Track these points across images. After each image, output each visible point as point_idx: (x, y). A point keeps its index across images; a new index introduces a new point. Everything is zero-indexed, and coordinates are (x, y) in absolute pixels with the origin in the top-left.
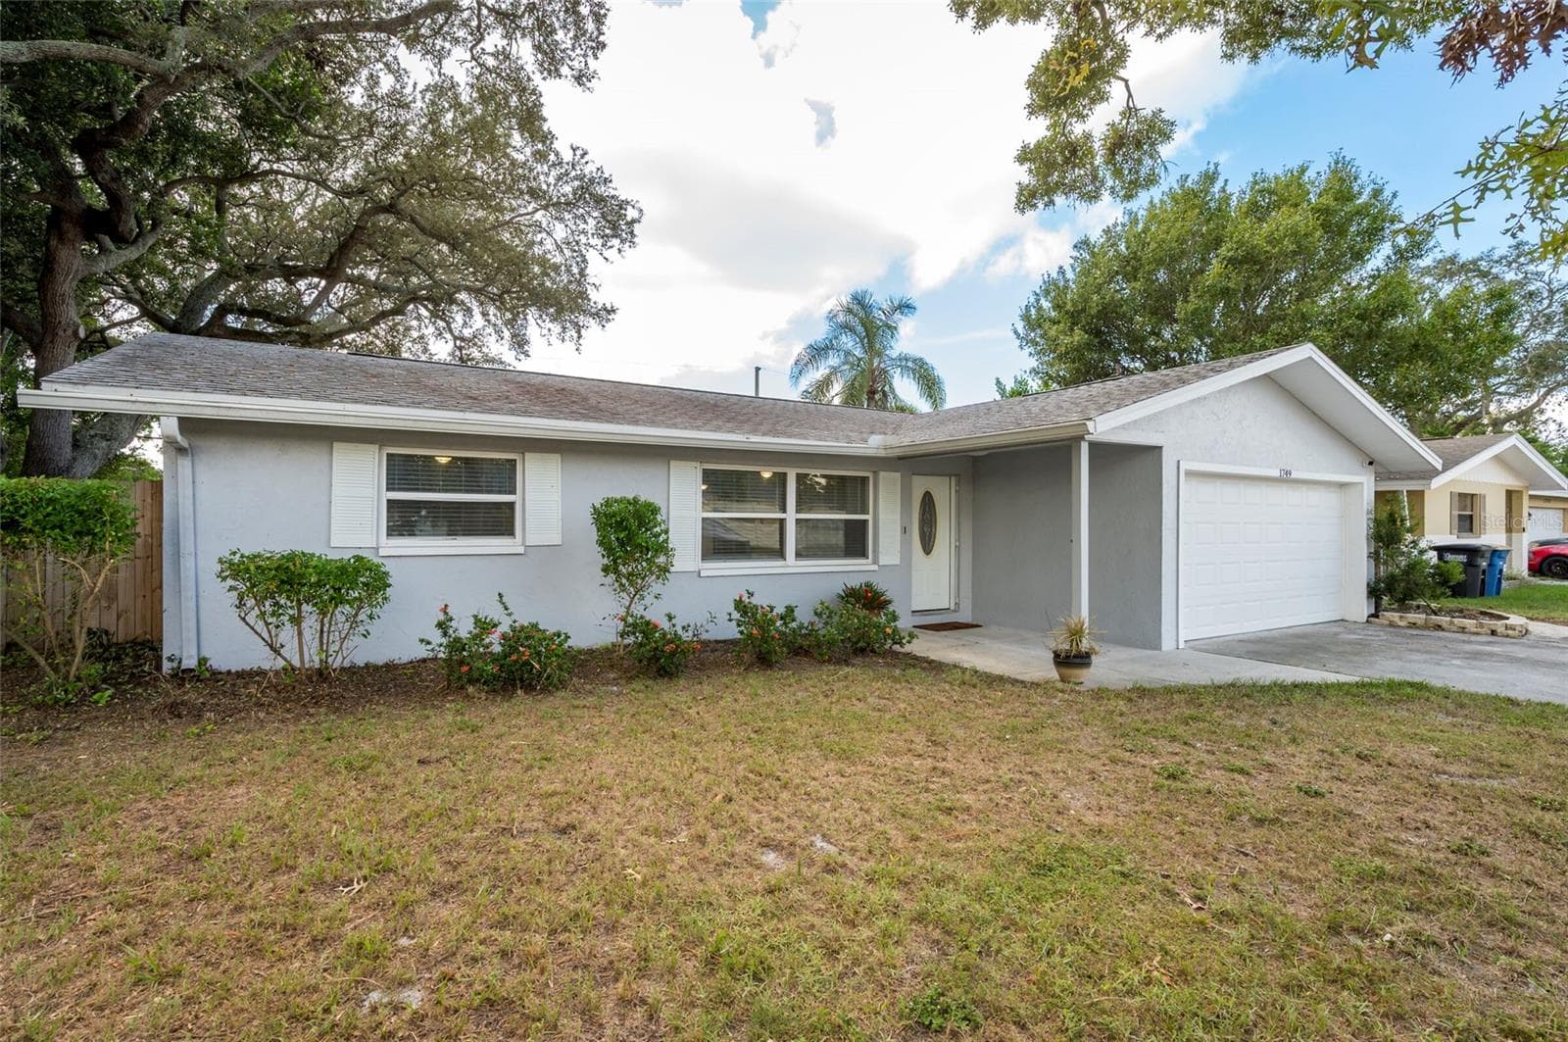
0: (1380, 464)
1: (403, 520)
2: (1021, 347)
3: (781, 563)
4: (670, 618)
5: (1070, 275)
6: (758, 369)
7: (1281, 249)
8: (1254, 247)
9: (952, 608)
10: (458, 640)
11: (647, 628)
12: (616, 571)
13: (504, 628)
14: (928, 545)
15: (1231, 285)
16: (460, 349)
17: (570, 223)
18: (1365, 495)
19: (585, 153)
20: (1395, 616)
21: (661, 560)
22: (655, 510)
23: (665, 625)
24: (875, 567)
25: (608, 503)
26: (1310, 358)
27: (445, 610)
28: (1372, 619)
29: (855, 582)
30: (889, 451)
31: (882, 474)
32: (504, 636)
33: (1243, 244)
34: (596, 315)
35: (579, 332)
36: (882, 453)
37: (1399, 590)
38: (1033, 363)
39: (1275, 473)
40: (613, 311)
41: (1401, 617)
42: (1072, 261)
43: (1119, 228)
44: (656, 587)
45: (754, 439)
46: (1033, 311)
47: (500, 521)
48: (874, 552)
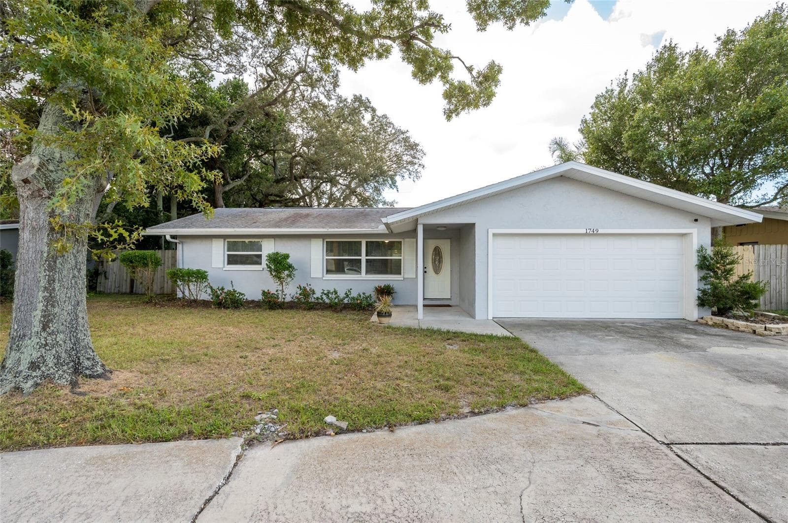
3: (357, 275)
14: (437, 270)
18: (695, 240)
26: (572, 168)
28: (699, 320)
31: (406, 240)
39: (584, 231)
41: (712, 319)
48: (403, 272)
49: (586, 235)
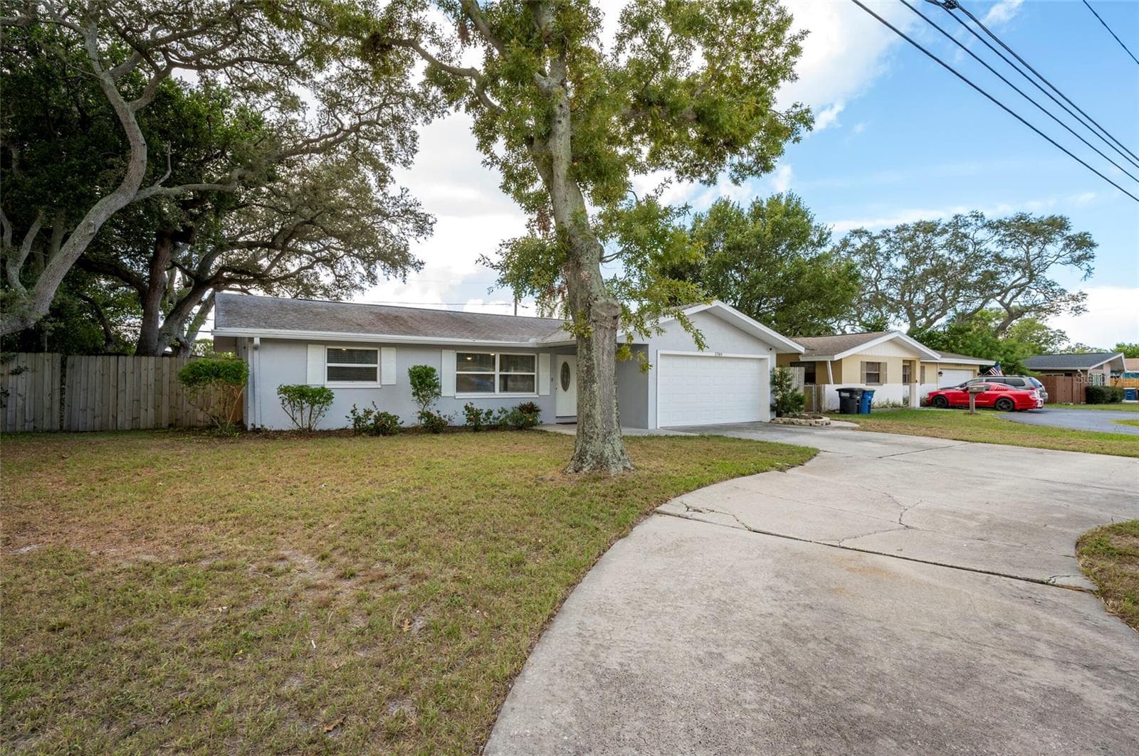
0: (778, 349)
1: (334, 374)
3: (493, 393)
4: (438, 412)
10: (358, 417)
11: (429, 415)
12: (418, 395)
13: (375, 413)
14: (565, 386)
16: (338, 281)
17: (400, 224)
18: (769, 364)
19: (408, 190)
20: (778, 419)
21: (437, 390)
22: (434, 370)
23: (436, 415)
24: (538, 396)
25: (415, 368)
26: (718, 306)
27: (354, 406)
28: (772, 421)
29: (525, 402)
30: (539, 345)
31: (540, 355)
32: (375, 416)
34: (414, 265)
35: (404, 272)
36: (536, 346)
39: (714, 355)
40: (422, 263)
41: (781, 420)
44: (434, 400)
45: (477, 341)
47: (371, 375)
48: (538, 389)
49: (715, 357)
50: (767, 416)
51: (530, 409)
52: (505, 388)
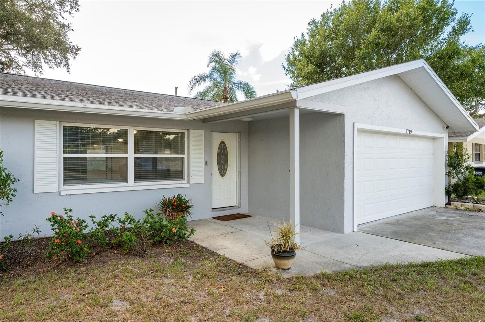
0: (451, 128)
2: (286, 74)
3: (124, 184)
5: (307, 37)
6: (176, 88)
7: (403, 24)
8: (391, 23)
9: (237, 205)
14: (223, 170)
15: (381, 41)
18: (445, 143)
20: (458, 204)
24: (188, 185)
26: (423, 67)
28: (447, 206)
29: (170, 195)
30: (188, 116)
31: (192, 131)
33: (386, 22)
36: (184, 118)
37: (461, 192)
38: (291, 81)
39: (404, 131)
41: (462, 205)
42: (308, 31)
43: (329, 14)
45: (88, 105)
46: (291, 57)
48: (188, 176)
50: (442, 200)
51: (177, 206)
52: (140, 175)
